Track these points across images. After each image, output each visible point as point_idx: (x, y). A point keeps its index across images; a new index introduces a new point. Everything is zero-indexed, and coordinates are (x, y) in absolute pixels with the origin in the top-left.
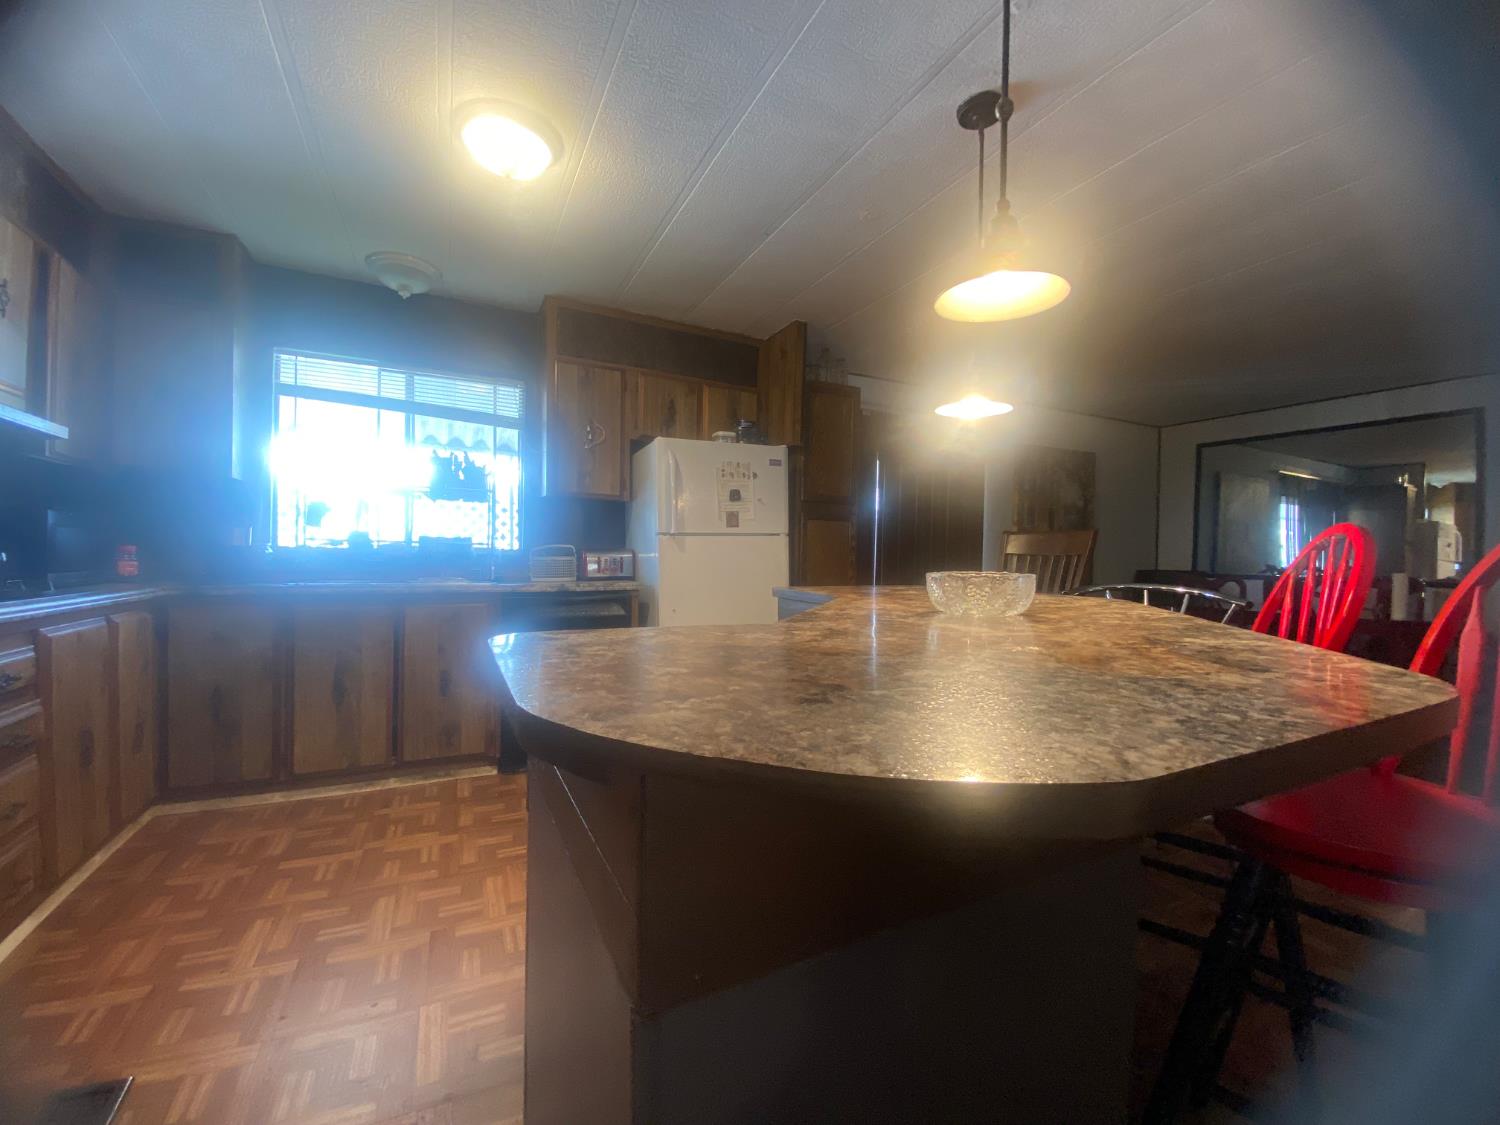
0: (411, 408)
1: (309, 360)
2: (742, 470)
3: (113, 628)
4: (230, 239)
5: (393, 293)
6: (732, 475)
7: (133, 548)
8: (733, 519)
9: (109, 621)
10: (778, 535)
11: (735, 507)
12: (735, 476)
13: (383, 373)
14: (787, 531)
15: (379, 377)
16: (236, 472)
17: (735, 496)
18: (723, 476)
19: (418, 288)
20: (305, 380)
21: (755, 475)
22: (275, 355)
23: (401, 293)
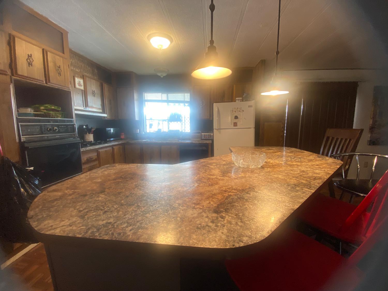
0: (168, 101)
1: (149, 94)
2: (239, 110)
3: (113, 149)
4: (132, 72)
5: (160, 77)
6: (235, 111)
7: (123, 133)
8: (235, 124)
9: (112, 148)
10: (251, 128)
11: (236, 121)
12: (237, 111)
13: (162, 95)
14: (254, 127)
15: (162, 96)
16: (137, 118)
17: (236, 117)
18: (233, 112)
19: (165, 75)
20: (149, 99)
21: (243, 111)
22: (143, 94)
23: (161, 77)
